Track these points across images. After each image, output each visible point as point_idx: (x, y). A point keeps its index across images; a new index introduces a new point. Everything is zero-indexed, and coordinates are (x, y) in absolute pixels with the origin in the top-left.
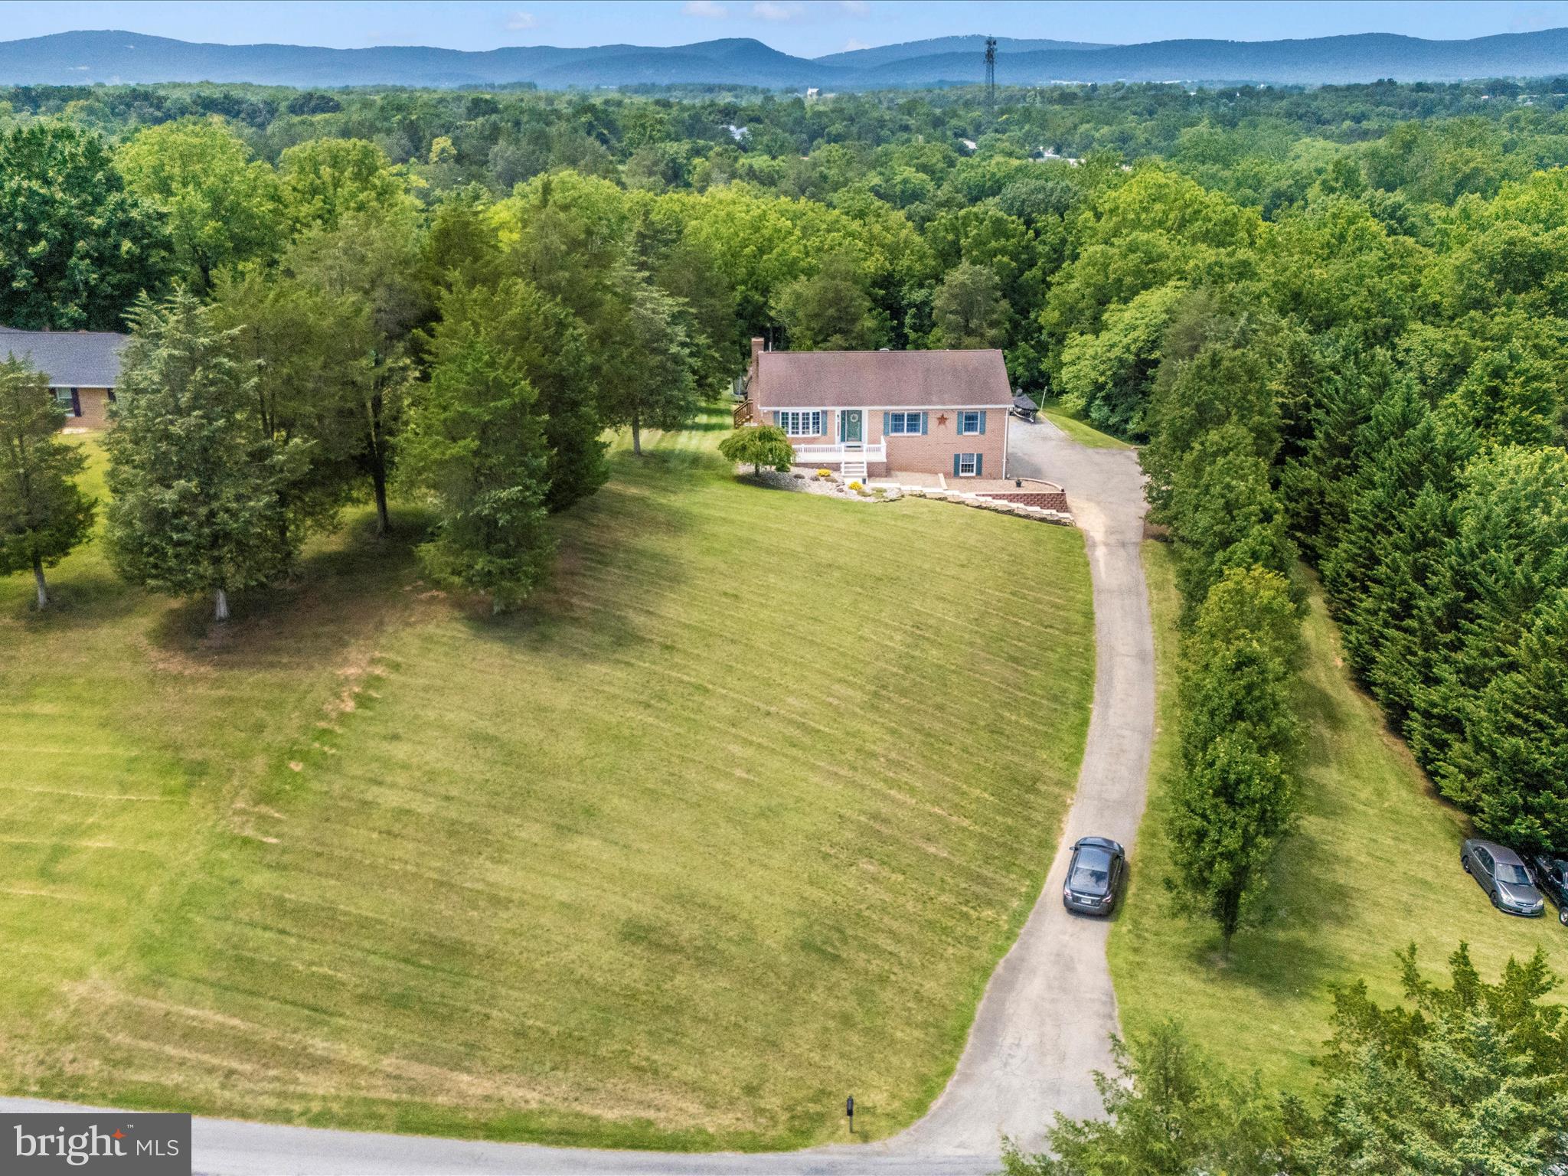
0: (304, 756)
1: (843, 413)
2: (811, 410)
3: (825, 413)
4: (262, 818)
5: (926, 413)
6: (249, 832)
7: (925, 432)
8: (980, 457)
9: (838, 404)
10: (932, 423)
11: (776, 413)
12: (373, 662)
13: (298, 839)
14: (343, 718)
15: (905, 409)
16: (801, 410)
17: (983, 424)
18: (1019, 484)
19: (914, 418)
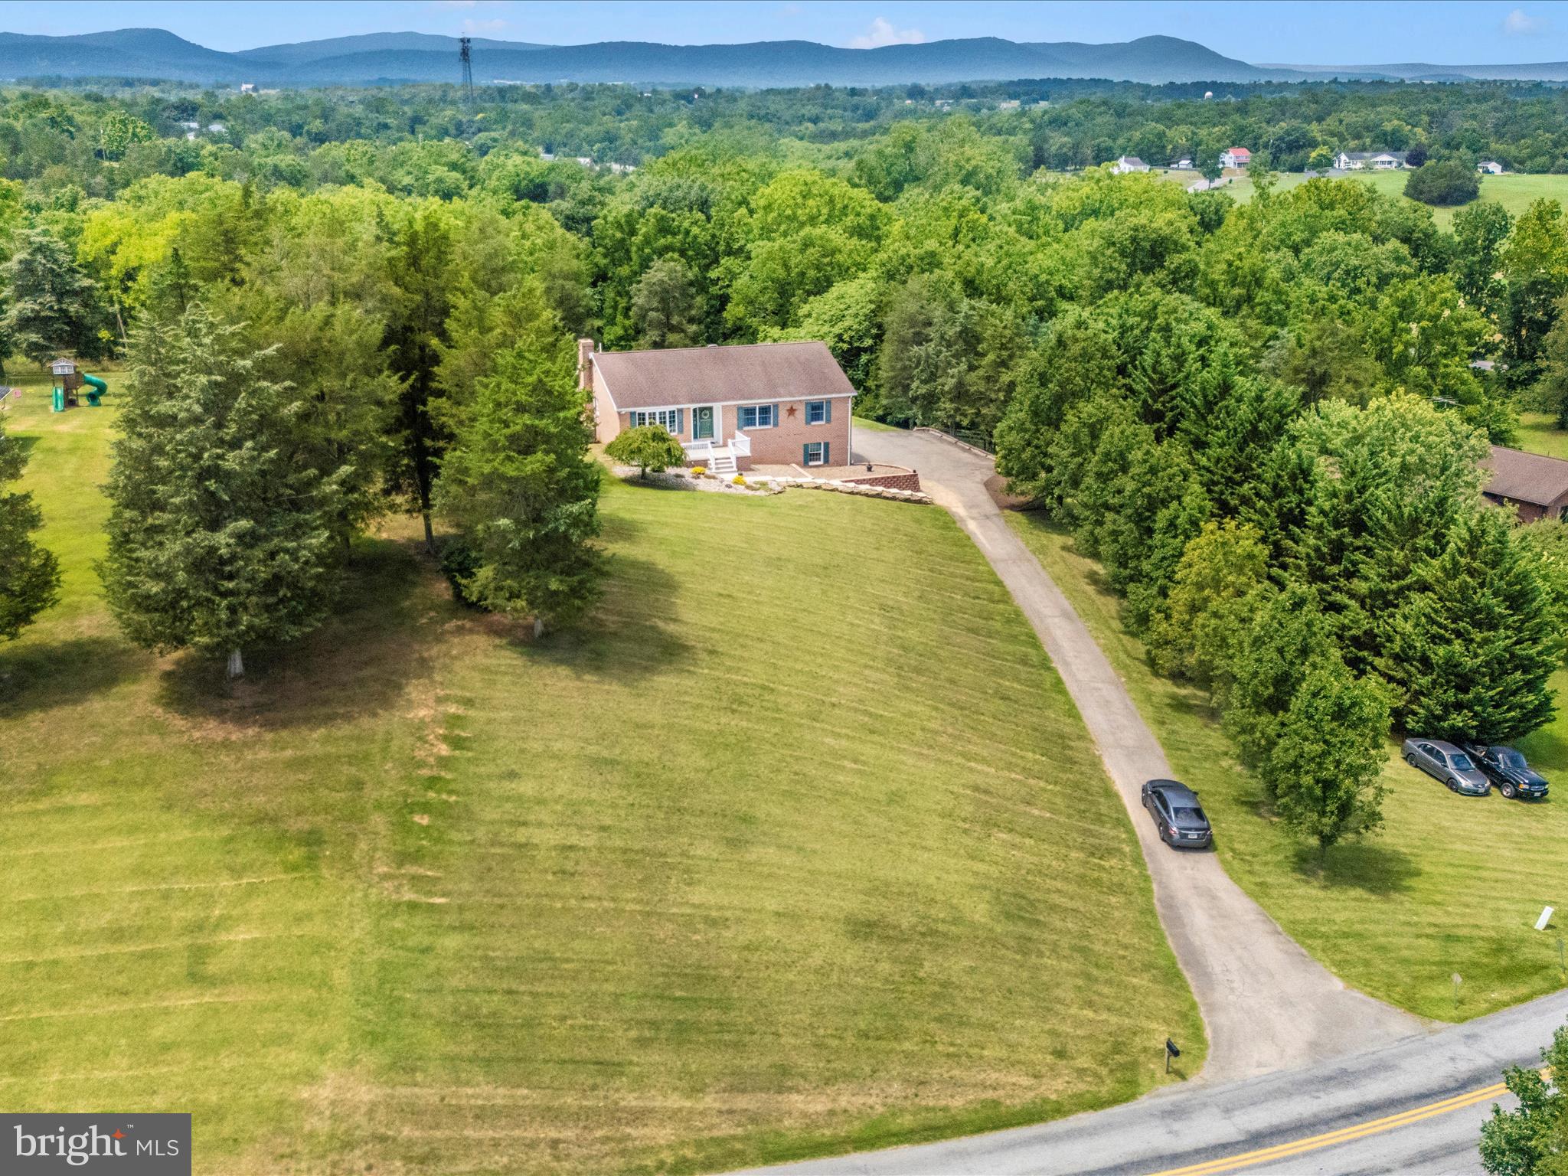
0: (426, 808)
1: (695, 410)
2: (667, 409)
3: (680, 411)
4: (414, 879)
5: (776, 406)
6: (408, 895)
7: (776, 425)
8: (827, 445)
9: (693, 401)
10: (783, 414)
11: (633, 414)
12: (439, 700)
13: (469, 894)
14: (444, 762)
15: (757, 402)
16: (657, 409)
17: (829, 412)
18: (869, 469)
19: (765, 410)
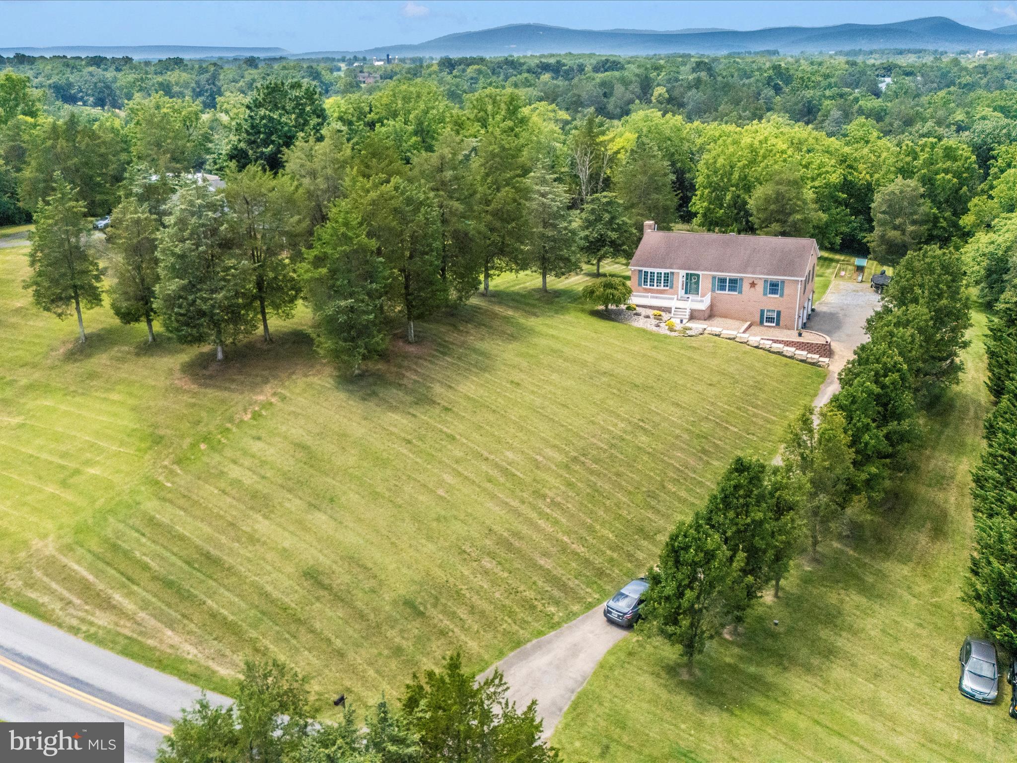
0: (210, 441)
1: (687, 274)
2: (663, 271)
3: (672, 273)
4: (172, 472)
5: (741, 279)
6: (161, 478)
7: (740, 292)
8: (779, 313)
9: (685, 269)
10: (746, 286)
11: (640, 271)
14: (241, 423)
15: (728, 275)
16: (656, 271)
17: (782, 289)
18: (800, 335)
19: (733, 282)
